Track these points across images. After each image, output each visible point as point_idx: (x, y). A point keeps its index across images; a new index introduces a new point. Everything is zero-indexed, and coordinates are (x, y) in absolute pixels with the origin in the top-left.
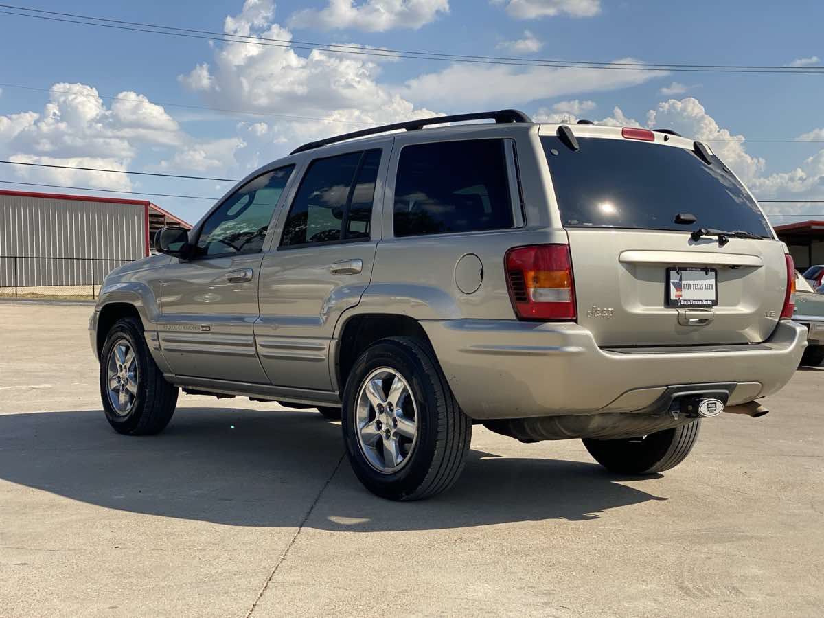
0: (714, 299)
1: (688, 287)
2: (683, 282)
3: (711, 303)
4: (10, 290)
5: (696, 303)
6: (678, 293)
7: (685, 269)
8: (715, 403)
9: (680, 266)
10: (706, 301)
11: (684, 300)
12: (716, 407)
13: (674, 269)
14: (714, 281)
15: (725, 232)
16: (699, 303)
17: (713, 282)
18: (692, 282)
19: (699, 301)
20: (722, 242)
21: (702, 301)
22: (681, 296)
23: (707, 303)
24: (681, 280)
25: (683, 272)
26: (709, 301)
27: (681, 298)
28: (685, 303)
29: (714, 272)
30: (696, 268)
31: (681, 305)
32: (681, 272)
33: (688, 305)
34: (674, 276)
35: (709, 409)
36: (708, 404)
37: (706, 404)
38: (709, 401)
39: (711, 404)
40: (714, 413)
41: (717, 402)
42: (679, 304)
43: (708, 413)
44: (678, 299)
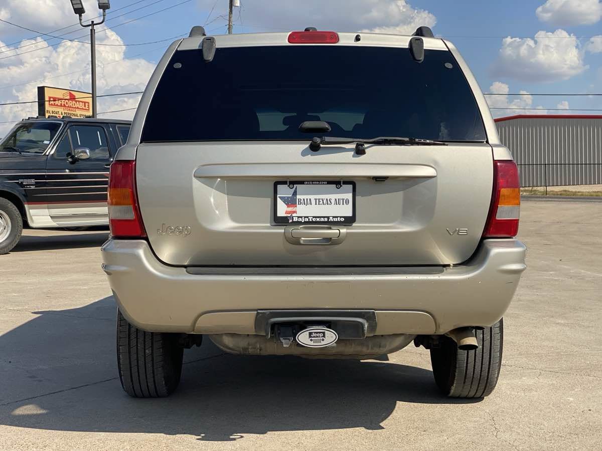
0: (350, 214)
1: (307, 202)
2: (298, 197)
3: (342, 219)
4: (542, 189)
5: (318, 219)
6: (290, 209)
7: (302, 183)
8: (324, 333)
9: (292, 180)
10: (333, 217)
11: (298, 217)
12: (324, 336)
13: (284, 183)
14: (351, 195)
15: (365, 140)
16: (322, 220)
17: (349, 196)
18: (313, 197)
19: (324, 217)
20: (360, 151)
21: (328, 218)
22: (295, 212)
23: (335, 220)
24: (295, 194)
25: (298, 186)
26: (341, 217)
27: (293, 215)
28: (300, 220)
29: (351, 186)
30: (319, 182)
31: (293, 222)
32: (295, 186)
33: (305, 223)
34: (284, 191)
35: (313, 338)
36: (310, 334)
37: (308, 333)
38: (315, 329)
39: (315, 333)
40: (323, 343)
41: (326, 331)
42: (290, 221)
43: (312, 343)
44: (289, 215)
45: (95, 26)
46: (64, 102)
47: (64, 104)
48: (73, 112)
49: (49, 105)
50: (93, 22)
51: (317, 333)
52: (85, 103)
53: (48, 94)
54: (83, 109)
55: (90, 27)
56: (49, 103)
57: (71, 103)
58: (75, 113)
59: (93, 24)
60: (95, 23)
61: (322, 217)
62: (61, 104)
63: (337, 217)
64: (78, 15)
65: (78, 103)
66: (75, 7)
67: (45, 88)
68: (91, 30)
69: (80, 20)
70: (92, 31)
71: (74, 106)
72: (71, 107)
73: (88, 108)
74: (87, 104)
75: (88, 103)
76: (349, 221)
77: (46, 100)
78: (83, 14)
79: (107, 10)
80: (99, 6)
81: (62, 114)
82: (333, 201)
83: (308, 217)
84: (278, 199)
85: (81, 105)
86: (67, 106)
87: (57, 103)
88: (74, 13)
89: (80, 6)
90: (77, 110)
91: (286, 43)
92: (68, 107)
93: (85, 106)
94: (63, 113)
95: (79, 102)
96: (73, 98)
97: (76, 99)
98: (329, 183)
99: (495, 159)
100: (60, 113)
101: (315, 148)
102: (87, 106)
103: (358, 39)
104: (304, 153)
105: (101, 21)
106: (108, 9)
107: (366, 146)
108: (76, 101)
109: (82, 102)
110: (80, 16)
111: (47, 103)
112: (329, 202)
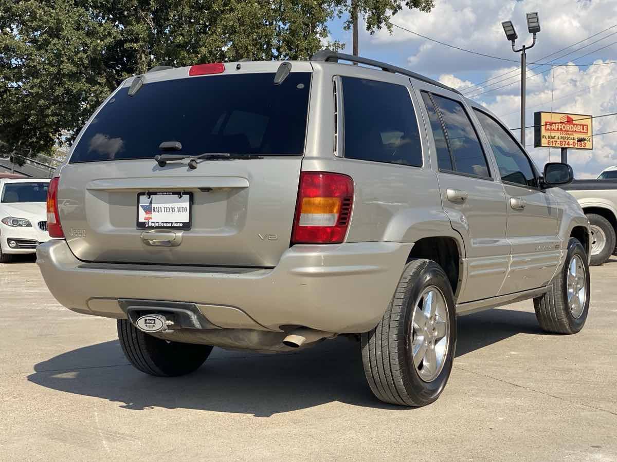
0: (187, 221)
1: (159, 210)
2: (153, 205)
3: (181, 225)
5: (165, 225)
6: (148, 216)
7: (155, 194)
8: (154, 320)
9: (151, 191)
10: (176, 223)
11: (153, 223)
12: (154, 323)
13: (143, 194)
14: (188, 203)
16: (168, 225)
17: (187, 205)
18: (163, 206)
19: (169, 223)
20: (193, 166)
21: (172, 223)
22: (150, 218)
23: (176, 225)
24: (151, 203)
25: (154, 196)
26: (180, 223)
27: (150, 221)
28: (153, 225)
29: (188, 197)
30: (167, 192)
31: (149, 227)
32: (151, 196)
33: (157, 227)
34: (144, 200)
35: (147, 324)
36: (146, 320)
37: (143, 319)
38: (148, 317)
39: (149, 320)
40: (154, 329)
41: (156, 319)
42: (147, 226)
43: (146, 328)
44: (147, 221)
45: (526, 50)
46: (561, 126)
47: (561, 129)
48: (570, 136)
49: (546, 130)
50: (524, 46)
51: (150, 320)
52: (583, 126)
53: (544, 118)
54: (580, 132)
55: (521, 52)
56: (546, 128)
57: (568, 127)
58: (572, 136)
59: (524, 48)
60: (526, 47)
61: (168, 223)
62: (558, 129)
63: (177, 223)
64: (511, 41)
65: (575, 126)
66: (508, 34)
67: (542, 114)
68: (522, 54)
69: (513, 46)
70: (524, 55)
71: (571, 130)
72: (568, 131)
73: (586, 131)
74: (585, 127)
75: (587, 126)
76: (186, 226)
77: (542, 124)
78: (515, 40)
79: (537, 33)
80: (529, 30)
81: (558, 138)
82: (176, 209)
83: (158, 223)
84: (140, 207)
85: (579, 128)
86: (565, 129)
87: (554, 127)
88: (507, 40)
89: (512, 32)
90: (574, 133)
91: (187, 76)
92: (566, 131)
93: (583, 129)
94: (560, 138)
95: (577, 125)
96: (570, 121)
97: (574, 122)
98: (174, 193)
99: (302, 170)
100: (557, 137)
101: (162, 164)
102: (585, 129)
103: (238, 68)
104: (154, 169)
105: (531, 45)
106: (538, 31)
107: (199, 161)
108: (574, 125)
109: (580, 125)
110: (513, 41)
111: (543, 128)
112: (173, 210)
